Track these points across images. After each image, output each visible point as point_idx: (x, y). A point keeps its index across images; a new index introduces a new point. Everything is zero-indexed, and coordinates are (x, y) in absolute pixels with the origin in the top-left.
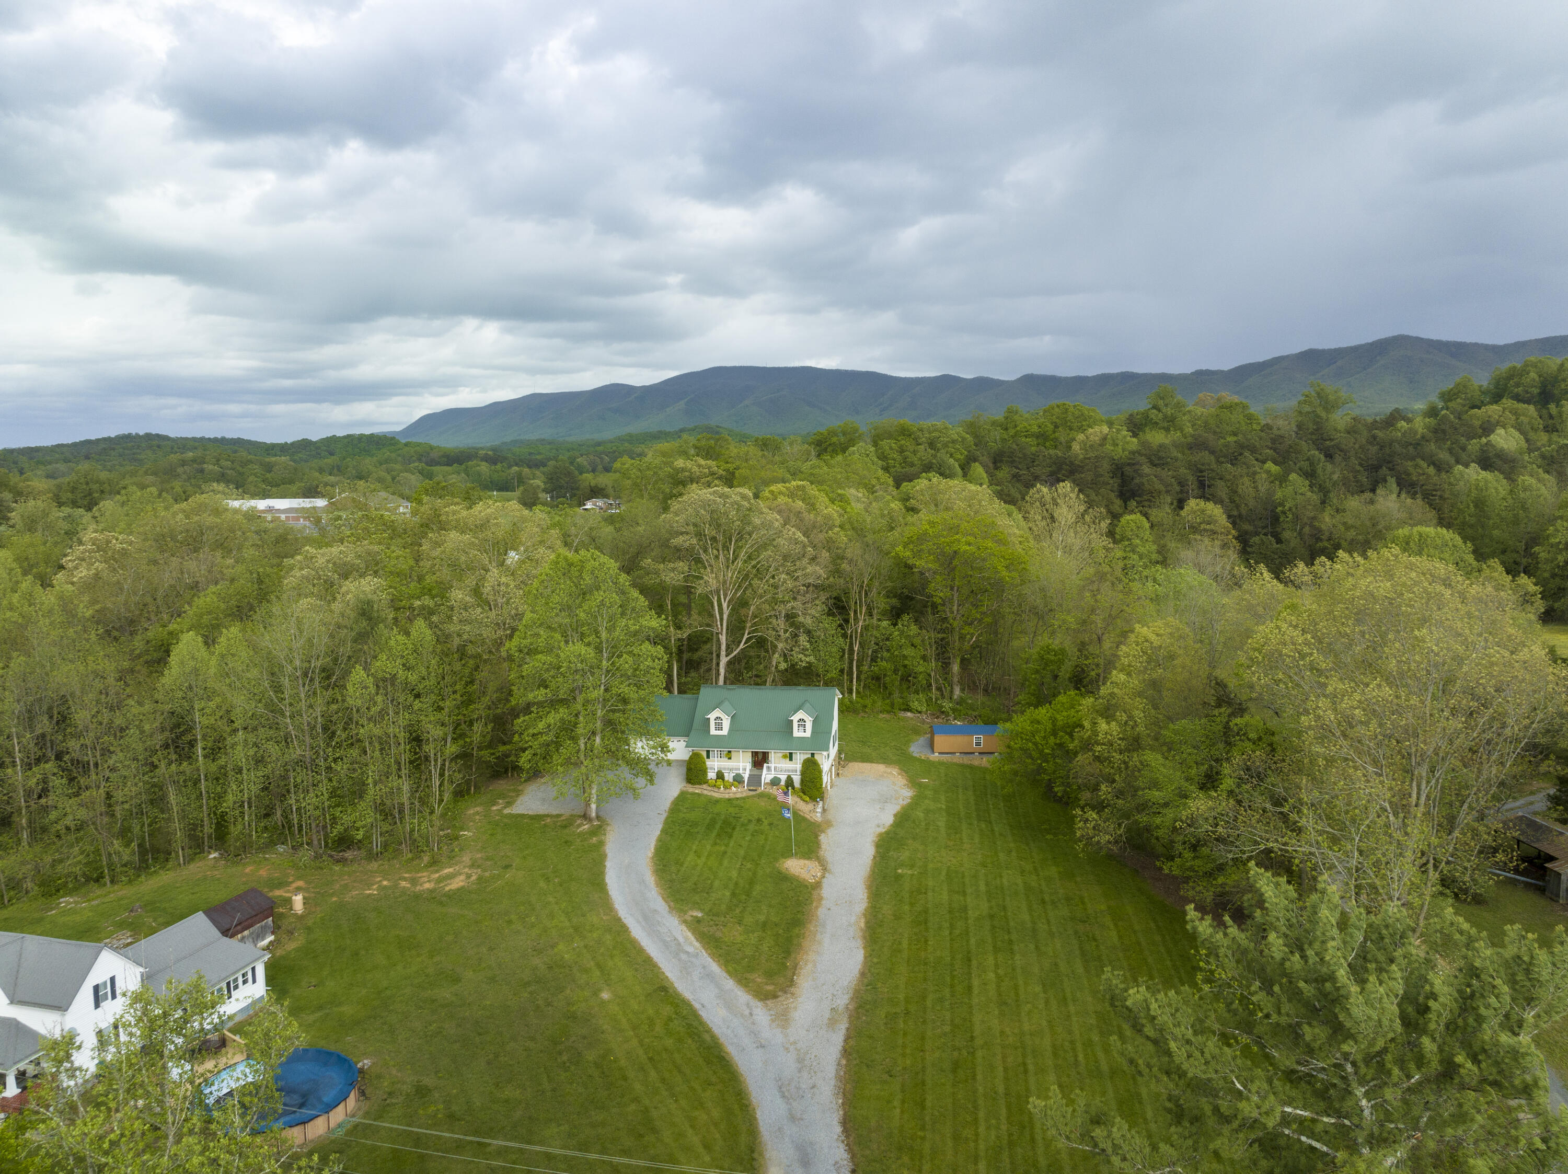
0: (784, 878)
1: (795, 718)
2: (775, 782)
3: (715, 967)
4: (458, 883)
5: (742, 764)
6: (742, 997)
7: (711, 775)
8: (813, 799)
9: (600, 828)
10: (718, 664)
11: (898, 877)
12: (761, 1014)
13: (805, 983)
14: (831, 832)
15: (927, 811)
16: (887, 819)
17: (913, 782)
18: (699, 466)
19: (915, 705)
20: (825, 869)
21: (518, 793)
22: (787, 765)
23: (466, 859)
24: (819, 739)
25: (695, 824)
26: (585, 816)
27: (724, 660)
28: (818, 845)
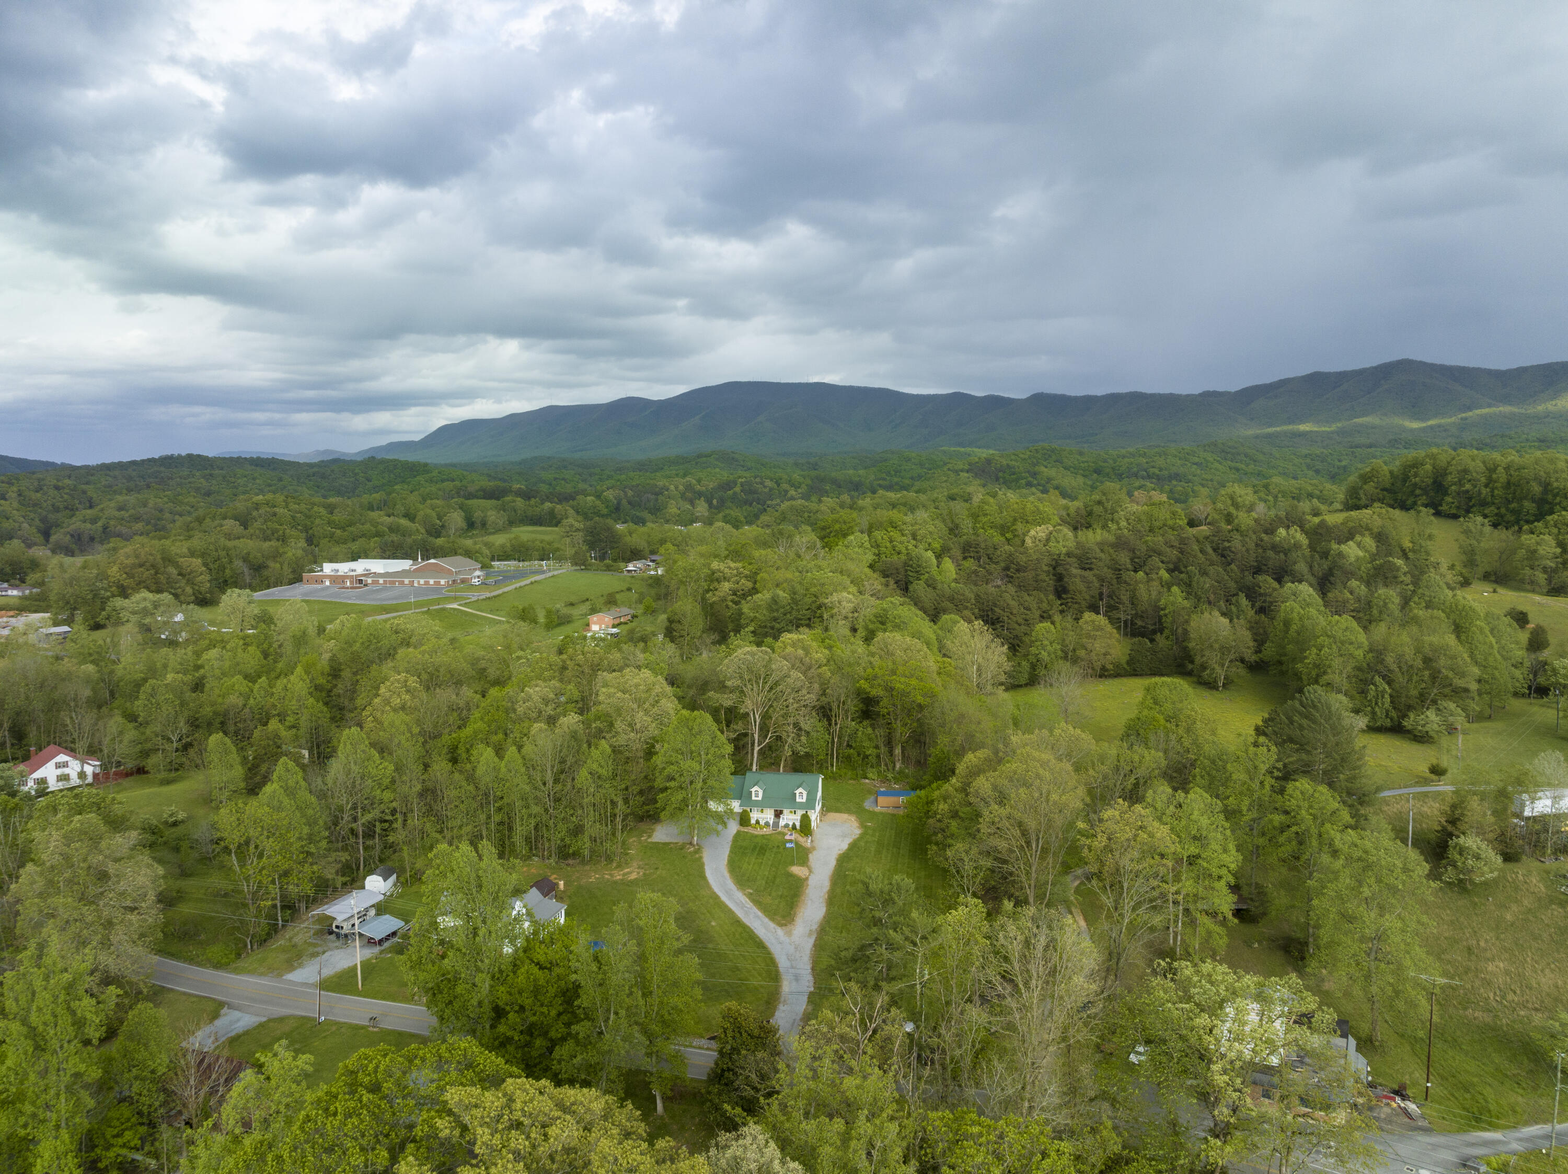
0: (791, 875)
1: (797, 792)
2: (786, 826)
3: (760, 913)
4: (633, 876)
5: (768, 816)
6: (772, 925)
7: (753, 821)
8: (806, 835)
9: (698, 850)
10: (753, 750)
11: (846, 876)
12: (780, 932)
13: (799, 920)
14: (814, 853)
15: (867, 842)
16: (844, 846)
17: (862, 825)
18: (730, 568)
19: (870, 775)
20: (811, 871)
21: (653, 830)
22: (792, 816)
23: (635, 864)
24: (810, 804)
25: (746, 848)
26: (691, 844)
27: (757, 749)
28: (808, 859)
